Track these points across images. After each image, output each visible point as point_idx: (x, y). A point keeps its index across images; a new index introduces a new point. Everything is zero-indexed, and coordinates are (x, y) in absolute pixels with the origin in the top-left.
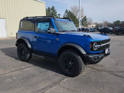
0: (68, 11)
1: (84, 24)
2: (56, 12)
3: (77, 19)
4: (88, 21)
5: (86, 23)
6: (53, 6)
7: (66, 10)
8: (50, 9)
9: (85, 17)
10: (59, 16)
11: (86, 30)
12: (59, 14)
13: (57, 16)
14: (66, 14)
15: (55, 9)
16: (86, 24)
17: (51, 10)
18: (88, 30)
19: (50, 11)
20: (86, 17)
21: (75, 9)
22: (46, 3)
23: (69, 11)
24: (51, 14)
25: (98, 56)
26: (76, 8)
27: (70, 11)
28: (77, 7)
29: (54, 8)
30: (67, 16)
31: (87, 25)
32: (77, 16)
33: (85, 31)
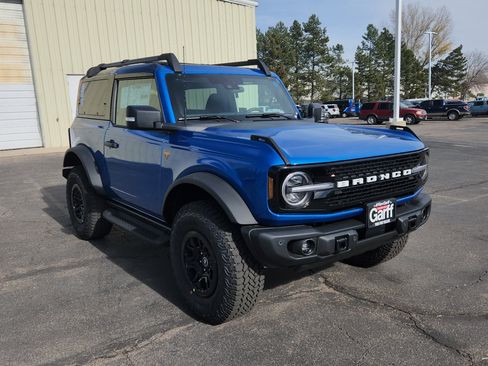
0: (376, 31)
1: (452, 81)
2: (327, 40)
3: (417, 64)
4: (470, 68)
5: (461, 76)
6: (313, 17)
7: (368, 28)
8: (299, 28)
9: (458, 51)
10: (339, 56)
11: (450, 107)
12: (339, 48)
13: (331, 53)
14: (369, 44)
15: (321, 27)
16: (461, 82)
17: (304, 33)
18: (462, 110)
19: (301, 35)
20: (462, 51)
21: (409, 21)
22: (256, 4)
23: (380, 31)
24: (305, 47)
25: (318, 236)
26: (413, 18)
27: (386, 31)
28: (420, 11)
29: (318, 23)
30: (371, 51)
31: (464, 88)
32: (420, 50)
33: (445, 114)
